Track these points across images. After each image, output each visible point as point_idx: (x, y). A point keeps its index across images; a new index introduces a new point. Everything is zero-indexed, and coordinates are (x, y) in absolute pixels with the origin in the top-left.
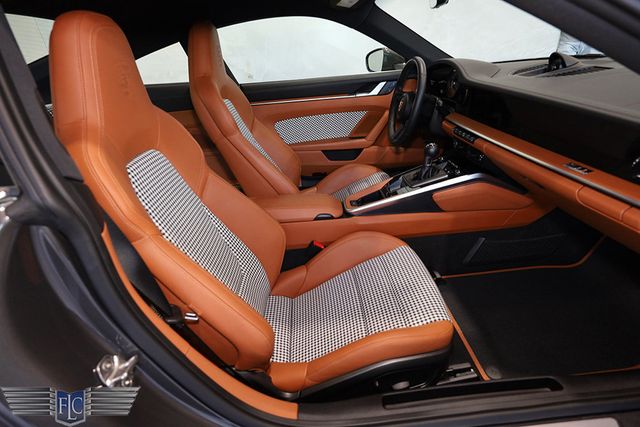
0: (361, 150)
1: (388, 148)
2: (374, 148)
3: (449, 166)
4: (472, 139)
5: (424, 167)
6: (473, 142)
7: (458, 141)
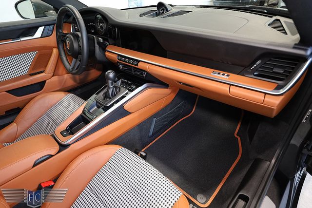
0: (45, 82)
1: (66, 76)
2: (55, 78)
3: (122, 82)
4: (135, 63)
5: (109, 88)
6: (137, 65)
7: (122, 64)
